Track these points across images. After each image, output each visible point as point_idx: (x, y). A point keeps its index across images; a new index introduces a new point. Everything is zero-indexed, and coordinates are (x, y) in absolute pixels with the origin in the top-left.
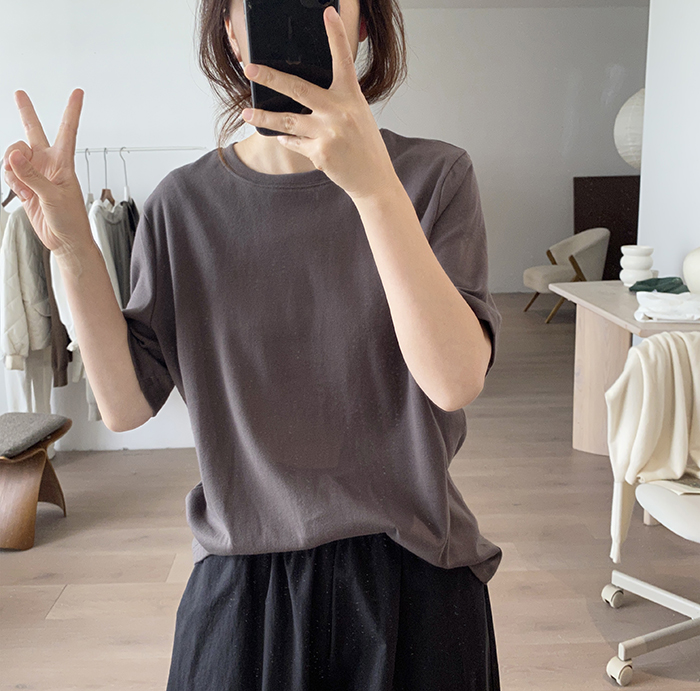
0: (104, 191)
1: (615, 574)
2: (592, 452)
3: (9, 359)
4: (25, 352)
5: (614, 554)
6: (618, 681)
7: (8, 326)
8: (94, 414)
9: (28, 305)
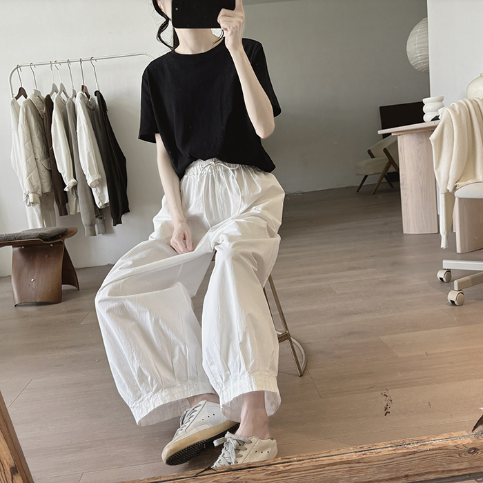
0: (83, 86)
1: (444, 261)
2: (417, 233)
3: (31, 196)
4: (40, 193)
5: (443, 245)
6: (456, 303)
7: (29, 174)
8: (89, 232)
9: (39, 161)
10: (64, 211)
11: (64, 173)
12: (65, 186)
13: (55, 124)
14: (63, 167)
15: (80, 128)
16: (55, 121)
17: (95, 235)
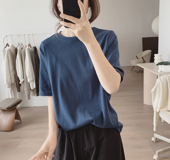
0: (29, 44)
1: (155, 134)
3: (7, 85)
8: (28, 98)
9: (11, 72)
10: (19, 90)
11: (20, 77)
12: (20, 81)
13: (18, 59)
14: (20, 75)
15: (27, 61)
16: (18, 58)
17: (30, 99)
